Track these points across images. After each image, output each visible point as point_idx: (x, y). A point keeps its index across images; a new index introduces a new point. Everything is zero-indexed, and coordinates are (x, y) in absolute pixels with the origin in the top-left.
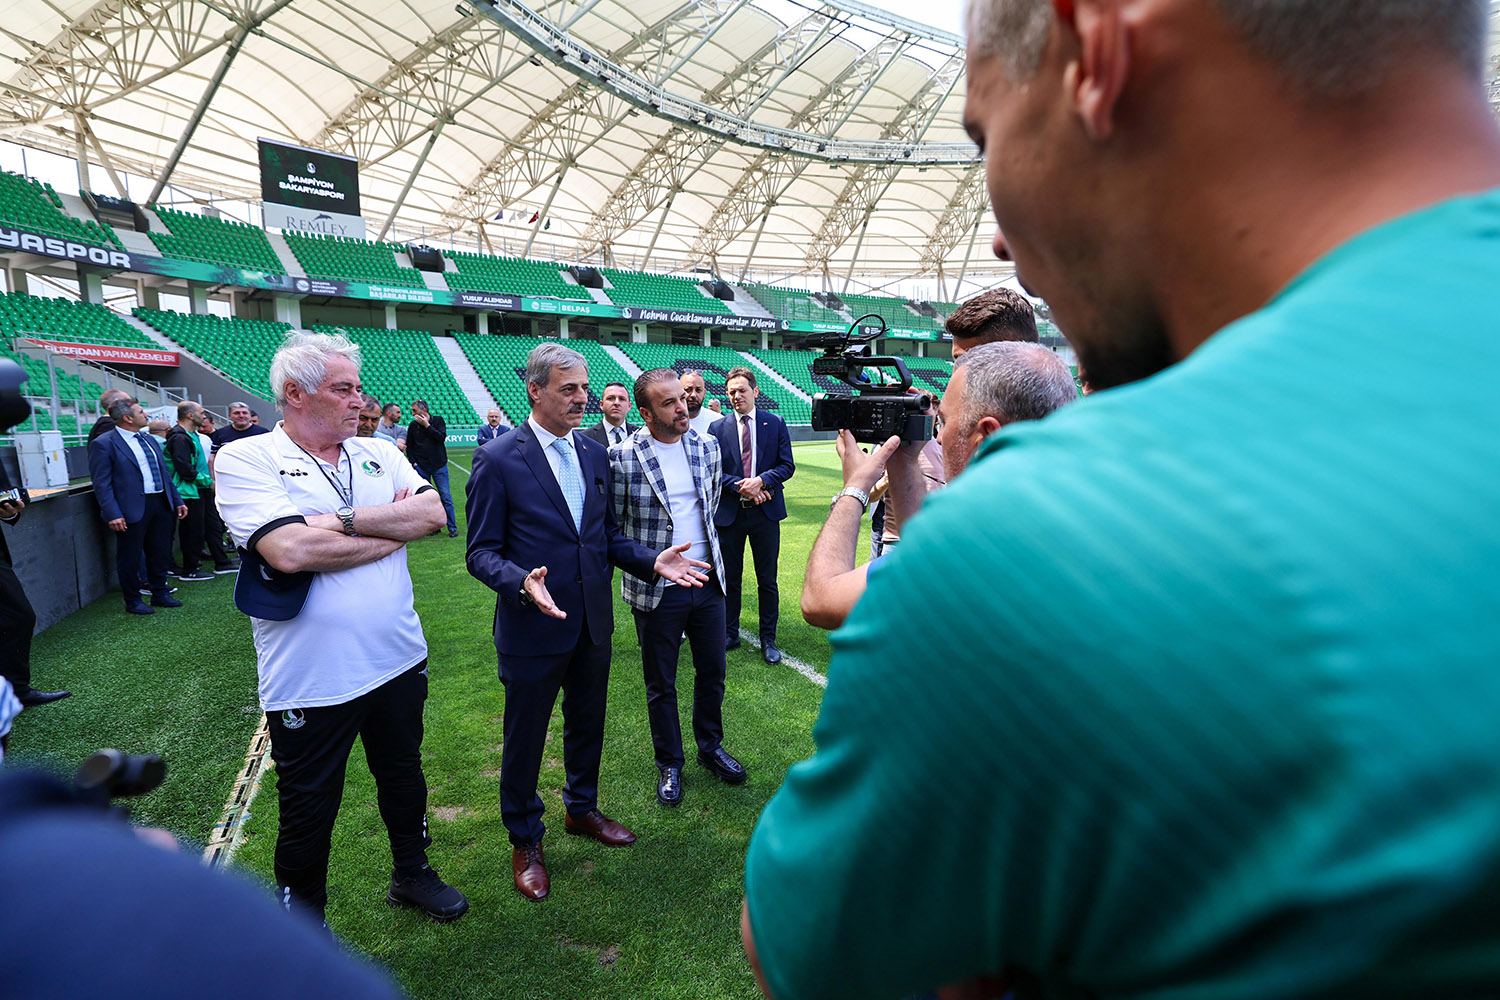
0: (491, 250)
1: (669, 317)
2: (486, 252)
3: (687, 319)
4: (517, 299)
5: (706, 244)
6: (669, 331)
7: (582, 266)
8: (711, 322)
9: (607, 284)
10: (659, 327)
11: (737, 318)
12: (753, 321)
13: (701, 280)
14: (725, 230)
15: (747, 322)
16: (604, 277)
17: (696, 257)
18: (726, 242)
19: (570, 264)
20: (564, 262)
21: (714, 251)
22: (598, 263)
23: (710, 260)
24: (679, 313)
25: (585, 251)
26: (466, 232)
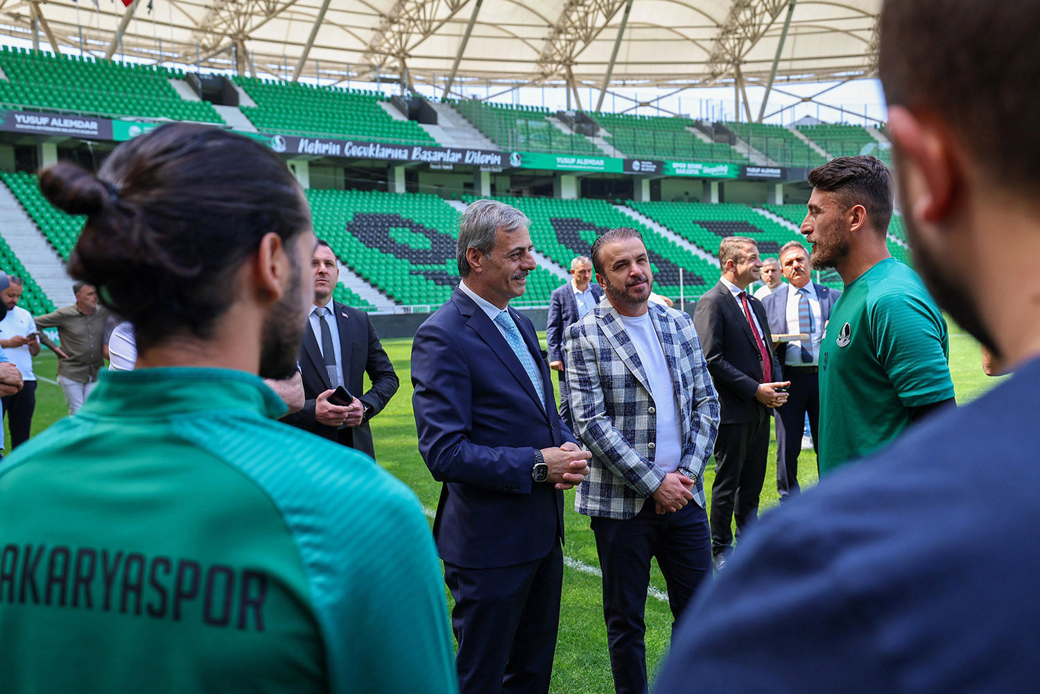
0: (54, 45)
1: (342, 150)
2: (45, 47)
3: (369, 152)
4: (105, 122)
5: (390, 41)
6: (341, 171)
7: (205, 71)
8: (405, 157)
9: (245, 101)
10: (324, 166)
11: (445, 150)
12: (468, 154)
13: (388, 94)
14: (419, 19)
15: (459, 156)
16: (240, 90)
17: (375, 60)
18: (421, 37)
19: (186, 69)
20: (177, 66)
21: (402, 50)
22: (225, 68)
23: (397, 64)
24: (357, 143)
25: (205, 48)
26: (10, 14)
